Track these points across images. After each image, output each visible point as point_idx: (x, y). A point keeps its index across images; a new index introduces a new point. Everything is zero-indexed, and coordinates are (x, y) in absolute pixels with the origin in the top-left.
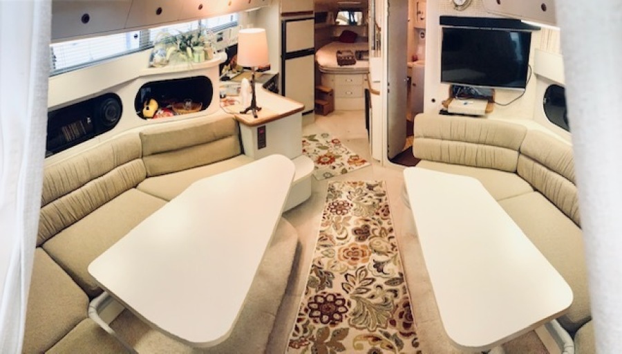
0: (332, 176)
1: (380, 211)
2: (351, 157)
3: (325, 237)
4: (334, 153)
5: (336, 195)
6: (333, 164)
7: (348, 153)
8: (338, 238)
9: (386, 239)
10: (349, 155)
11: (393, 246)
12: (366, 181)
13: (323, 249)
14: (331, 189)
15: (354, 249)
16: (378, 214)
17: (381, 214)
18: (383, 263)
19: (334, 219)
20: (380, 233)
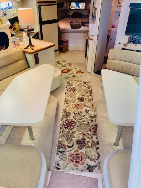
0: (68, 78)
1: (88, 92)
2: (77, 70)
3: (67, 100)
4: (69, 68)
5: (70, 85)
6: (69, 73)
7: (76, 68)
8: (72, 101)
9: (90, 102)
10: (76, 69)
11: (93, 105)
12: (83, 81)
13: (66, 105)
14: (68, 83)
15: (78, 104)
16: (88, 93)
17: (89, 93)
18: (88, 110)
19: (70, 94)
20: (88, 100)
